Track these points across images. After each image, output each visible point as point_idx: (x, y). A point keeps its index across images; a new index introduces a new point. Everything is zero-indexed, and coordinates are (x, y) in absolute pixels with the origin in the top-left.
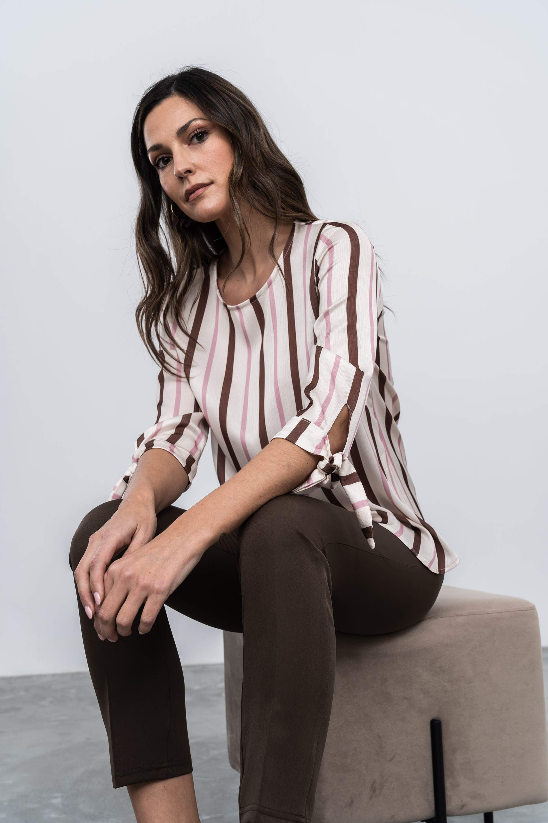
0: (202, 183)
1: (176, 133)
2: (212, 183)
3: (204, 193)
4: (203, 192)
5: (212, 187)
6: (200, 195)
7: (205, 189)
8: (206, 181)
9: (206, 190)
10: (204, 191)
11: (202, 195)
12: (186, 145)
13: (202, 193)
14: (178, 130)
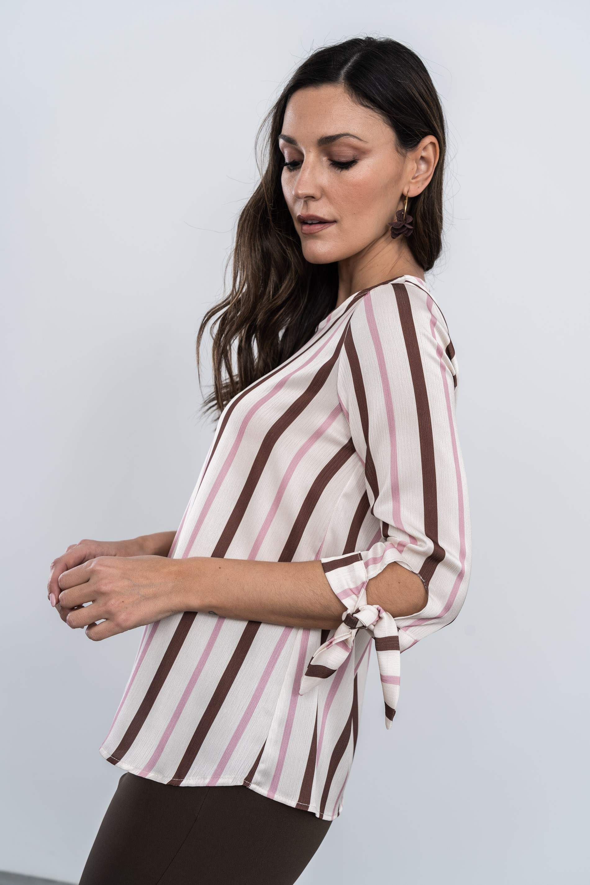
0: (322, 218)
1: (318, 141)
2: (335, 222)
3: (320, 233)
4: (319, 231)
5: (332, 229)
6: (315, 233)
7: (323, 227)
8: (327, 217)
9: (323, 229)
10: (321, 230)
11: (317, 234)
12: (325, 156)
13: (317, 231)
14: (321, 138)
